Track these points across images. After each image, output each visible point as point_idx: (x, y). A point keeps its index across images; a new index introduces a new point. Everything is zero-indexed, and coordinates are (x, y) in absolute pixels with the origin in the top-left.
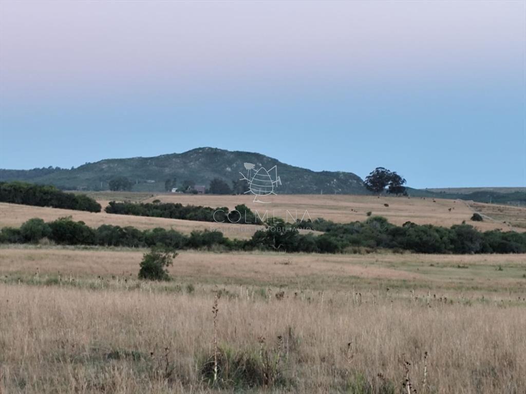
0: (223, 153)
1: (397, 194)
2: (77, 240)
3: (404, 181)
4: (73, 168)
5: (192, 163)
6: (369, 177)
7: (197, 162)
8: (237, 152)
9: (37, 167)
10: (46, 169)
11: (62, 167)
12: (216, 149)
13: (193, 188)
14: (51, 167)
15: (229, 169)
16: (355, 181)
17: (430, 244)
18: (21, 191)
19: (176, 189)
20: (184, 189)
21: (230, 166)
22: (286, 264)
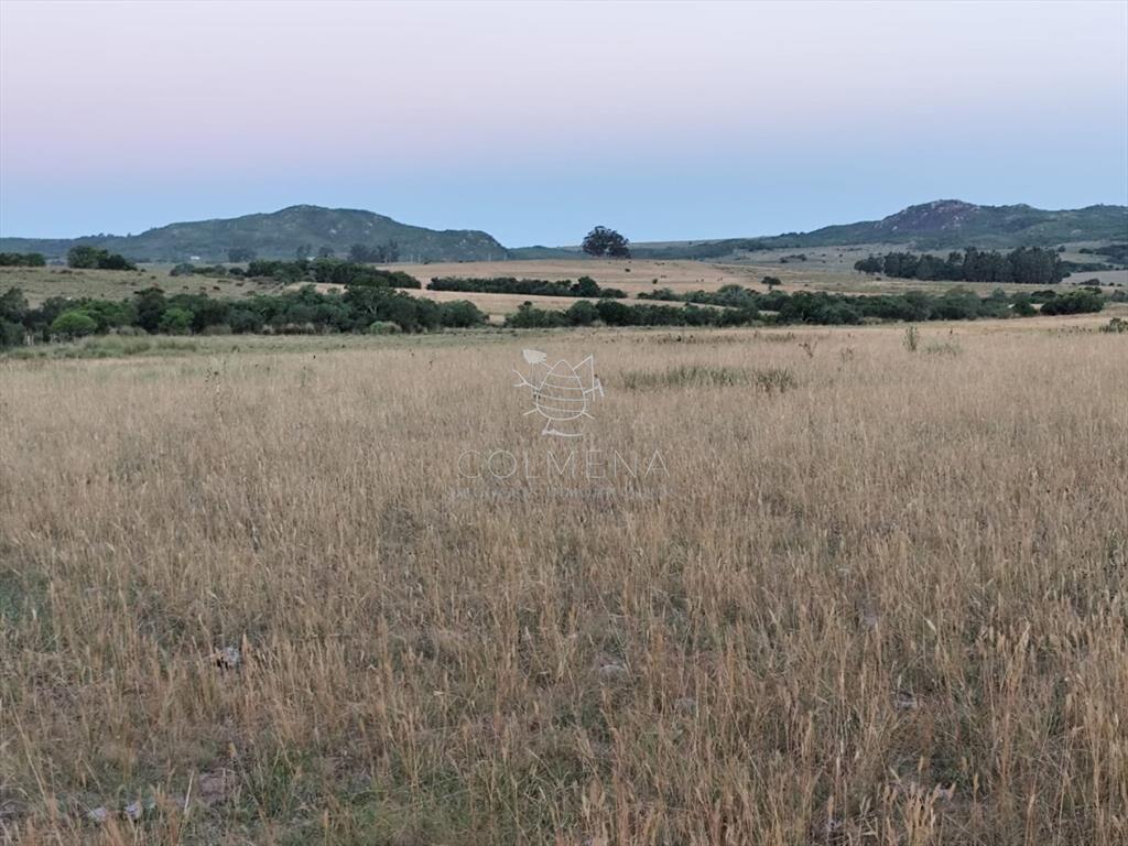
1: (618, 256)
4: (129, 235)
5: (287, 225)
7: (294, 224)
12: (315, 207)
16: (486, 242)
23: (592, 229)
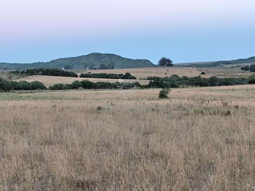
0: (101, 54)
1: (170, 66)
2: (91, 87)
3: (172, 62)
4: (47, 62)
5: (90, 59)
6: (160, 61)
7: (92, 58)
8: (106, 54)
9: (35, 62)
10: (38, 63)
11: (43, 62)
12: (98, 53)
13: (94, 67)
14: (39, 62)
15: (104, 60)
16: (148, 62)
17: (204, 83)
18: (50, 71)
19: (88, 68)
20: (91, 68)
21: (104, 59)
22: (179, 92)
23: (161, 58)
